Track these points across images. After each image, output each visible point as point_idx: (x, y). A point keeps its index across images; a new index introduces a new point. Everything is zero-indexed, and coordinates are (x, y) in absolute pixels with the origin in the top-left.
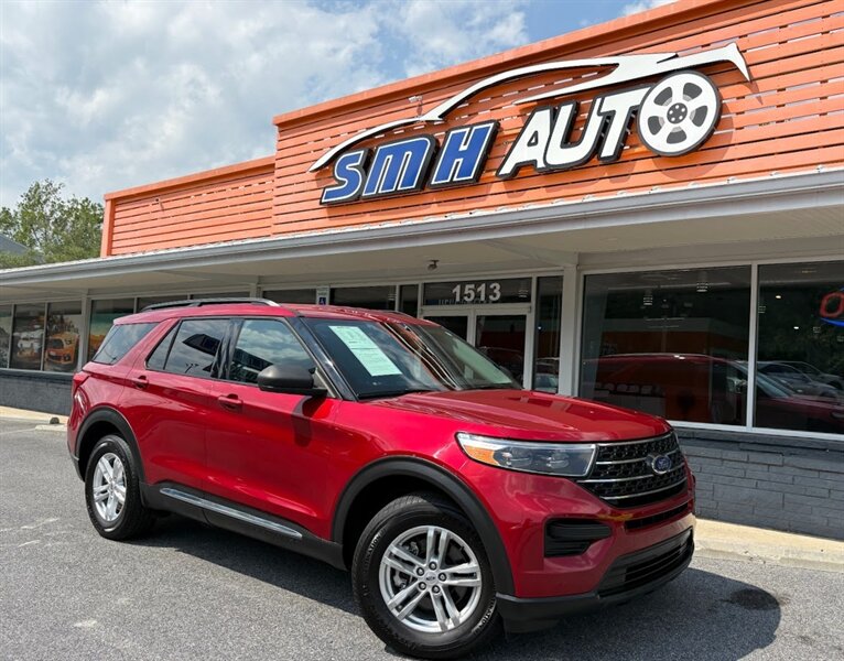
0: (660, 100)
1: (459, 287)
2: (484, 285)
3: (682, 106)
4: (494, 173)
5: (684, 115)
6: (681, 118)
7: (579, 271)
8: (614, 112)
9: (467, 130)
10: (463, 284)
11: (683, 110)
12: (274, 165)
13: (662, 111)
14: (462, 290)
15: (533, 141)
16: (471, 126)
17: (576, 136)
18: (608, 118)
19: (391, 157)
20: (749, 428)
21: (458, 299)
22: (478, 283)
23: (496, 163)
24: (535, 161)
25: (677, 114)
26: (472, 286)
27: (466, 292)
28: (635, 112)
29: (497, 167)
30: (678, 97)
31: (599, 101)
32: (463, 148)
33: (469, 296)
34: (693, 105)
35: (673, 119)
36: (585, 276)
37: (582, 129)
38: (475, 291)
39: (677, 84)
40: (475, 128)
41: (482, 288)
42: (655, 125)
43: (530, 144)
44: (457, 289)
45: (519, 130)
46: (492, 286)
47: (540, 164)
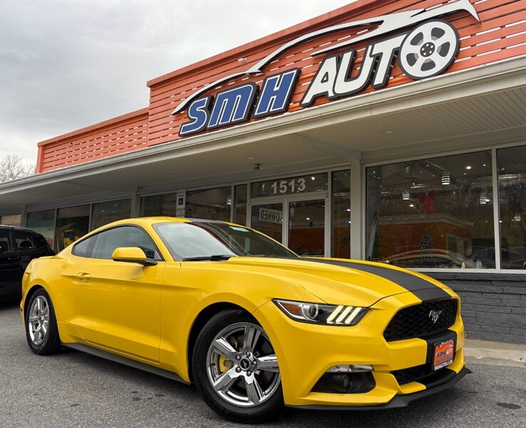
0: (414, 42)
1: (276, 183)
2: (293, 181)
3: (431, 44)
4: (298, 104)
5: (433, 50)
6: (430, 52)
7: (362, 164)
8: (382, 53)
9: (279, 76)
10: (278, 181)
11: (432, 47)
12: (148, 113)
13: (416, 50)
14: (278, 185)
15: (325, 79)
16: (281, 74)
17: (355, 73)
18: (378, 58)
19: (227, 100)
20: (498, 270)
21: (275, 192)
22: (289, 179)
23: (299, 97)
24: (327, 92)
25: (427, 50)
26: (285, 182)
27: (281, 186)
28: (397, 52)
29: (300, 99)
30: (427, 38)
31: (370, 47)
32: (276, 89)
33: (283, 189)
34: (438, 43)
35: (425, 54)
36: (366, 168)
37: (359, 68)
38: (287, 185)
39: (426, 30)
40: (284, 74)
41: (292, 183)
42: (412, 59)
43: (323, 81)
44: (275, 185)
45: (314, 74)
46: (299, 181)
47: (331, 94)
